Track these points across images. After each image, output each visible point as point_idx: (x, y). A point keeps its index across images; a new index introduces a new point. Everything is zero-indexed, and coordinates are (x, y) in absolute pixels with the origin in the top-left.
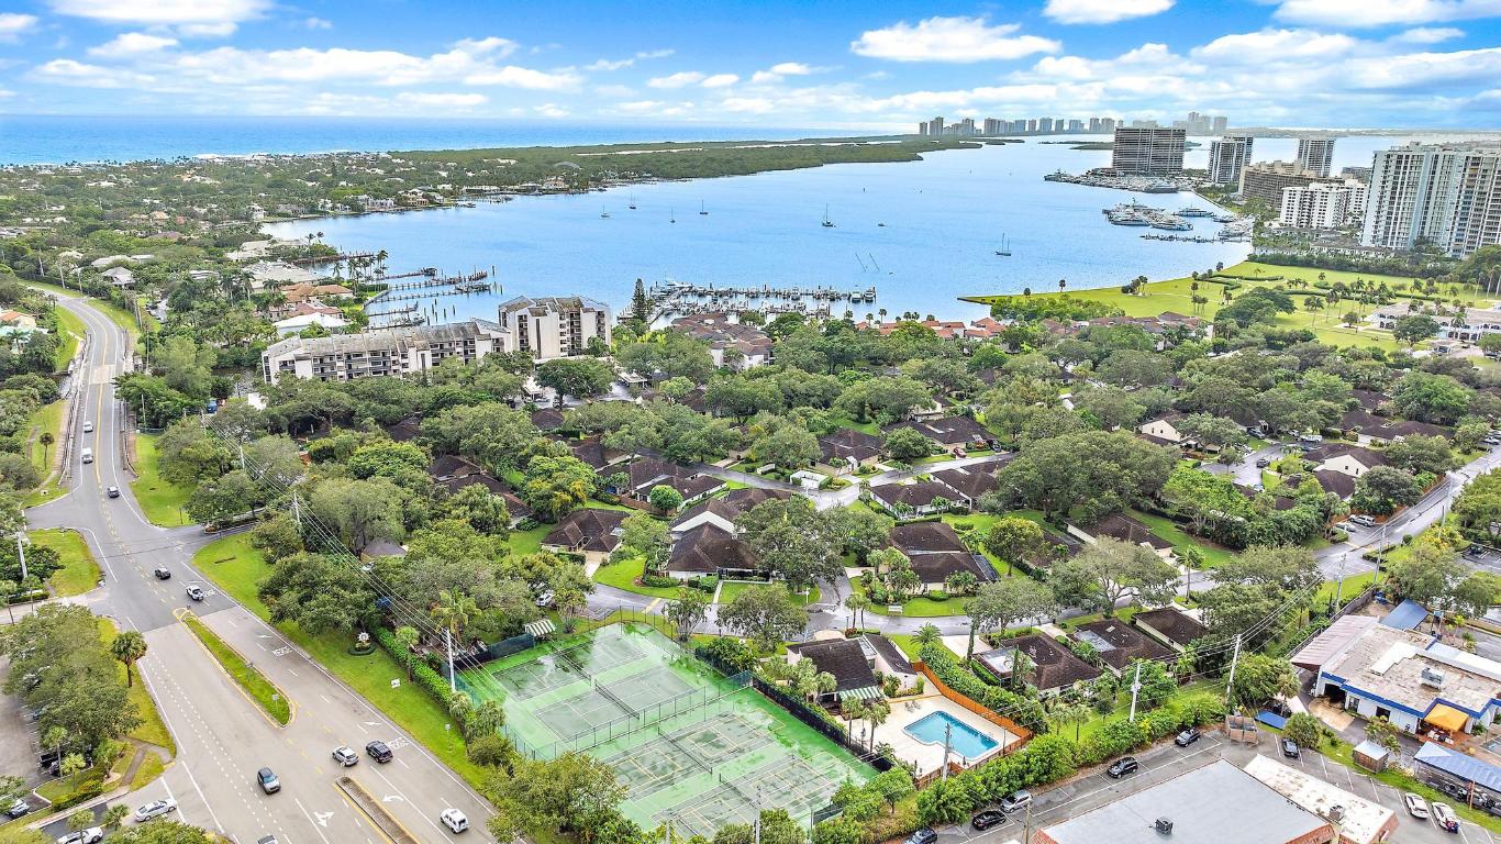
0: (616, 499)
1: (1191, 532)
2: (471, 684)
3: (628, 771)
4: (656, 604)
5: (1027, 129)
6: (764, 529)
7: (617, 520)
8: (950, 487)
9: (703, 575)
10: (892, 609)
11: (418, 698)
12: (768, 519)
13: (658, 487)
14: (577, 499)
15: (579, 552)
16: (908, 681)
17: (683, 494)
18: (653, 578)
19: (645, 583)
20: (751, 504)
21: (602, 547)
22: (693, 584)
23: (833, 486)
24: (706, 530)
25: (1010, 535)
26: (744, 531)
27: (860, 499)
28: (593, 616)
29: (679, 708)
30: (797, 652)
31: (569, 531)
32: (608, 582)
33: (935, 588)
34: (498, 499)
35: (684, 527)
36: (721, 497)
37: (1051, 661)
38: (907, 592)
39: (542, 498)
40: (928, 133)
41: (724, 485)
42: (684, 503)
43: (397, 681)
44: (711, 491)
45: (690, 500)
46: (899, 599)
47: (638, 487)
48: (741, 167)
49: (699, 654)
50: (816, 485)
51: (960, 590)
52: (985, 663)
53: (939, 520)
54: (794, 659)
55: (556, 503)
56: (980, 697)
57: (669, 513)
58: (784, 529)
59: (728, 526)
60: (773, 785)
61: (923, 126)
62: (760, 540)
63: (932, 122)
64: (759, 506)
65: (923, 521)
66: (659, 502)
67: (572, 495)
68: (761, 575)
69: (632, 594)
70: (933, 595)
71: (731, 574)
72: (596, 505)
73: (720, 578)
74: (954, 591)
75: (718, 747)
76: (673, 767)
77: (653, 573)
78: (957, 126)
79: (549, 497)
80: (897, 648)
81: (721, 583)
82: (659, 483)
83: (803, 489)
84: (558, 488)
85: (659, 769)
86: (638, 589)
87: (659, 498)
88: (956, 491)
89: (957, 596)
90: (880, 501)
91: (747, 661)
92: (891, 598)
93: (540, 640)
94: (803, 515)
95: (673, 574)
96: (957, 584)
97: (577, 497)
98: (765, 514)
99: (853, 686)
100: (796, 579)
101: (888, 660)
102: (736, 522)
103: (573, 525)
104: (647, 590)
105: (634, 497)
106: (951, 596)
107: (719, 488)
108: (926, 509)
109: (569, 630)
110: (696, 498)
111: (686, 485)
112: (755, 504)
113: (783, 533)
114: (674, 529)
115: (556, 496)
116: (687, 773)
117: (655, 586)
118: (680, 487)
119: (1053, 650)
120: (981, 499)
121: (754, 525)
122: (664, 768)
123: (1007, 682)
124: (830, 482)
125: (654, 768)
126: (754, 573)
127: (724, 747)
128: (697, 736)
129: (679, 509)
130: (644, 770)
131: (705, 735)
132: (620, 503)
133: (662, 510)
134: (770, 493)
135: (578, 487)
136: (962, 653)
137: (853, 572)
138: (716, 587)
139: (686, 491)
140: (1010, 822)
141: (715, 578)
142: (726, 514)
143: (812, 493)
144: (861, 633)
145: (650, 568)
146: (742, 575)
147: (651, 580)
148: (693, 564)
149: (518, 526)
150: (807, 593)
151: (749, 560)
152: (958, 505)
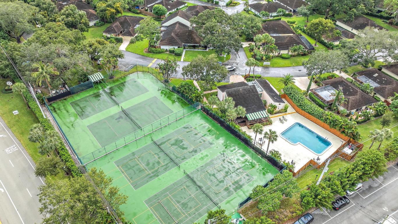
0: (139, 11)
1: (391, 23)
2: (59, 109)
3: (134, 167)
4: (155, 62)
6: (204, 24)
7: (137, 21)
8: (283, 4)
9: (176, 47)
10: (265, 63)
11: (30, 119)
12: (206, 20)
13: (156, 5)
14: (118, 12)
15: (121, 37)
16: (280, 106)
17: (168, 8)
18: (153, 49)
19: (149, 52)
20: (197, 13)
21: (130, 34)
22: (172, 52)
23: (232, 5)
24: (177, 25)
25: (321, 27)
26: (195, 25)
27: (245, 10)
28: (124, 68)
29: (163, 124)
30: (223, 91)
31: (115, 26)
32: (133, 51)
33: (284, 52)
34: (82, 12)
35: (167, 24)
36: (184, 10)
37: (351, 94)
38: (271, 54)
39: (102, 11)
41: (186, 5)
42: (168, 13)
43: (16, 111)
44: (180, 7)
45: (171, 11)
46: (268, 58)
47: (148, 6)
49: (174, 90)
50: (225, 4)
51: (296, 53)
52: (317, 95)
53: (280, 19)
54: (222, 95)
55: (108, 13)
56: (320, 117)
57: (162, 17)
58: (214, 24)
59: (187, 23)
60: (214, 175)
62: (202, 30)
64: (202, 13)
65: (273, 20)
66: (157, 13)
67: (116, 10)
68: (203, 47)
69: (143, 57)
70: (283, 56)
71: (189, 46)
72: (130, 14)
73: (184, 48)
74: (293, 54)
75: (184, 148)
76: (159, 163)
77: (153, 46)
79: (105, 10)
80: (271, 85)
81: (184, 51)
82: (157, 4)
83: (220, 6)
84: (109, 6)
85: (151, 165)
86: (146, 54)
87: (156, 10)
88: (285, 6)
89: (294, 56)
90: (253, 11)
91: (197, 97)
92: (264, 57)
93: (96, 83)
94: (223, 18)
95: (162, 47)
96: (295, 51)
97: (118, 10)
98: (205, 17)
99: (253, 111)
100: (220, 49)
101: (270, 95)
102: (192, 22)
103: (117, 23)
104: (151, 55)
105: (147, 10)
106: (292, 56)
107: (183, 6)
108: (275, 14)
109: (111, 77)
110: (173, 10)
111: (169, 5)
112: (199, 13)
113: (213, 27)
114: (163, 25)
115: (108, 10)
116: (166, 168)
117: (154, 53)
118: (166, 6)
119: (352, 88)
120: (298, 9)
121: (199, 23)
122: (154, 164)
123: (330, 106)
124: (231, 3)
125: (148, 164)
126: (200, 46)
127: (186, 148)
128: (173, 141)
129: (166, 16)
130: (143, 166)
131: (176, 141)
132: (140, 13)
133: (159, 16)
134: (206, 8)
135: (118, 5)
136: (304, 89)
137: (245, 45)
138: (182, 53)
139: (169, 7)
140: (353, 204)
141: (181, 49)
142: (186, 17)
143: (223, 7)
144: (253, 77)
145: (152, 44)
146: (194, 47)
147: (152, 50)
148: (171, 42)
149: (95, 24)
150: (225, 56)
151: (197, 40)
152: (287, 12)
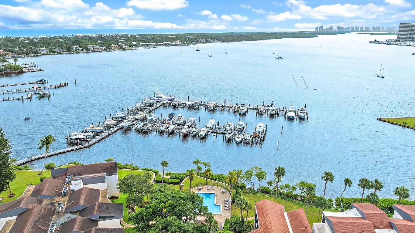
5: (351, 30)
40: (318, 31)
48: (251, 38)
61: (317, 28)
63: (320, 27)
78: (328, 29)
